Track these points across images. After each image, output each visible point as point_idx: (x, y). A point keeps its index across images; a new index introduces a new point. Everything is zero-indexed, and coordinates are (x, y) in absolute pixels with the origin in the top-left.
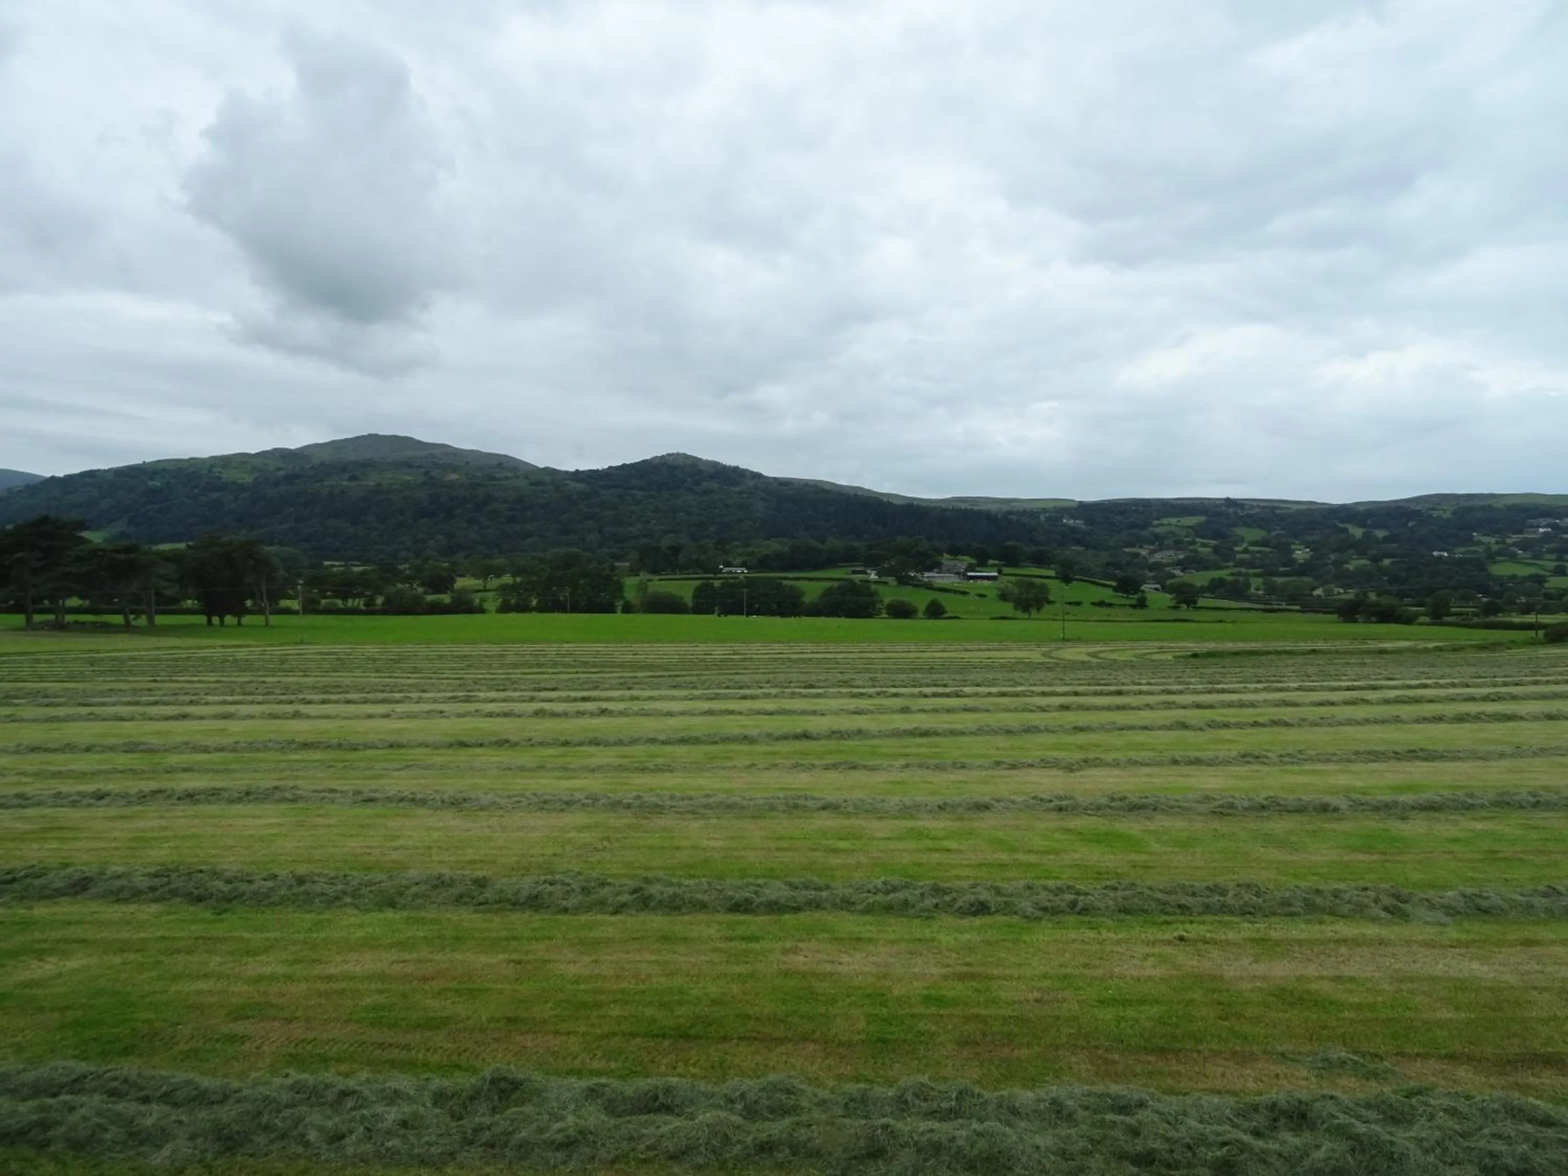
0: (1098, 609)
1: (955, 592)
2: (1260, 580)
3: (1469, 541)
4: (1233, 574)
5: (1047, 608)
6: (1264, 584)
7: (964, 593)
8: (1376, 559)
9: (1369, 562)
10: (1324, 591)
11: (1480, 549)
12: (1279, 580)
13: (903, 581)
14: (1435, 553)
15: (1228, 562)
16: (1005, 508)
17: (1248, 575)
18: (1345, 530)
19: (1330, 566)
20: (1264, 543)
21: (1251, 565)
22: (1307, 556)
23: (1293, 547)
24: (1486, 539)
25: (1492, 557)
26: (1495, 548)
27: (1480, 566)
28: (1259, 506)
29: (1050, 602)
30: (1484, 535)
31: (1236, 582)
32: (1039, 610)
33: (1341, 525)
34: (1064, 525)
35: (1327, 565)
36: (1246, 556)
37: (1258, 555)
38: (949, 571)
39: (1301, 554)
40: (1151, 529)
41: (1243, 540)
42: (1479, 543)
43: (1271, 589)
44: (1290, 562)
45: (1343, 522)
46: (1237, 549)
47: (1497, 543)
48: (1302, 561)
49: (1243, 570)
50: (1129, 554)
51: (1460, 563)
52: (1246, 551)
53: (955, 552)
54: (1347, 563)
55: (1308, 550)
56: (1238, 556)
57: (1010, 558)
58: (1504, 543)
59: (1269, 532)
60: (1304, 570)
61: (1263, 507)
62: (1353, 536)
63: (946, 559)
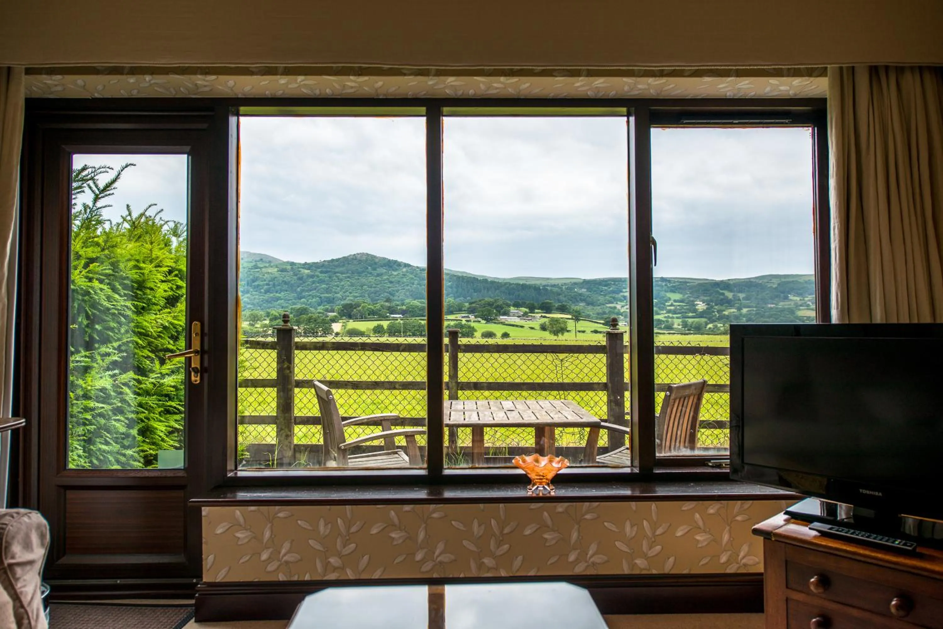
0: (594, 334)
1: (517, 326)
2: (680, 320)
3: (786, 298)
4: (665, 317)
5: (566, 334)
6: (682, 322)
7: (522, 327)
8: (739, 309)
9: (736, 311)
10: (713, 326)
11: (792, 303)
12: (690, 320)
13: (488, 321)
14: (769, 306)
15: (663, 310)
16: (544, 283)
17: (673, 318)
18: (723, 294)
19: (716, 313)
20: (681, 301)
21: (675, 312)
22: (705, 308)
23: (696, 303)
24: (795, 298)
25: (797, 306)
26: (800, 303)
27: (792, 312)
28: (678, 282)
29: (568, 331)
30: (794, 296)
31: (667, 321)
32: (563, 334)
33: (721, 291)
34: (575, 292)
35: (714, 312)
36: (672, 308)
37: (678, 307)
38: (514, 316)
39: (701, 306)
40: (622, 294)
41: (670, 299)
42: (791, 300)
43: (685, 325)
44: (695, 311)
45: (722, 290)
46: (667, 304)
47: (800, 300)
48: (701, 310)
49: (671, 315)
50: (611, 307)
51: (783, 310)
52: (672, 305)
53: (517, 305)
54: (724, 311)
55: (704, 304)
56: (668, 308)
57: (547, 309)
58: (804, 300)
59: (684, 295)
60: (701, 315)
61: (681, 282)
62: (727, 297)
63: (512, 309)
